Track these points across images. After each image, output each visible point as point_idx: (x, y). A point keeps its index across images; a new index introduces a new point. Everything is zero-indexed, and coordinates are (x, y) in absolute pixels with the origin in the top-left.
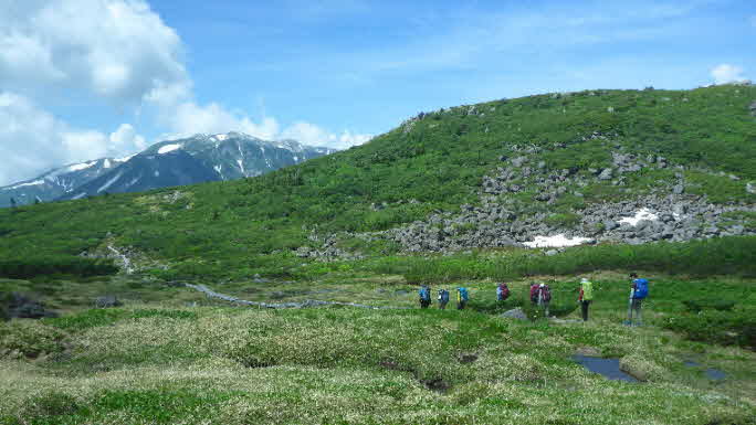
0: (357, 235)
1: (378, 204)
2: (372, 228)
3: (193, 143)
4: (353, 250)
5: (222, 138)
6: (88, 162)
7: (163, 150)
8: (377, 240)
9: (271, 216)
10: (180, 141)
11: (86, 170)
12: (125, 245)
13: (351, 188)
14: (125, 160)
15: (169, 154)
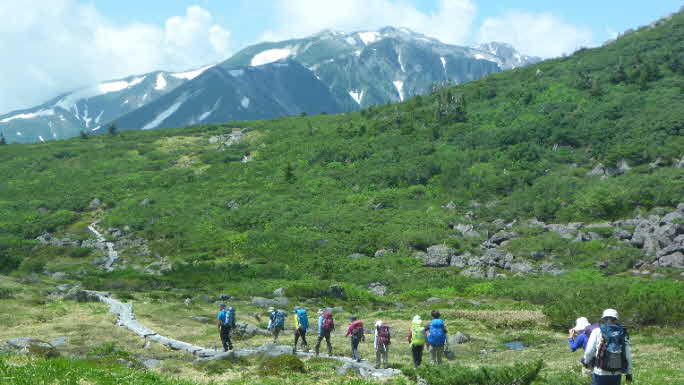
0: (553, 227)
1: (612, 166)
2: (589, 215)
3: (317, 47)
4: (538, 258)
5: (369, 38)
6: (129, 79)
7: (258, 61)
8: (595, 239)
9: (392, 182)
10: (292, 43)
11: (125, 93)
12: (118, 226)
13: (557, 131)
14: (191, 76)
15: (270, 66)
